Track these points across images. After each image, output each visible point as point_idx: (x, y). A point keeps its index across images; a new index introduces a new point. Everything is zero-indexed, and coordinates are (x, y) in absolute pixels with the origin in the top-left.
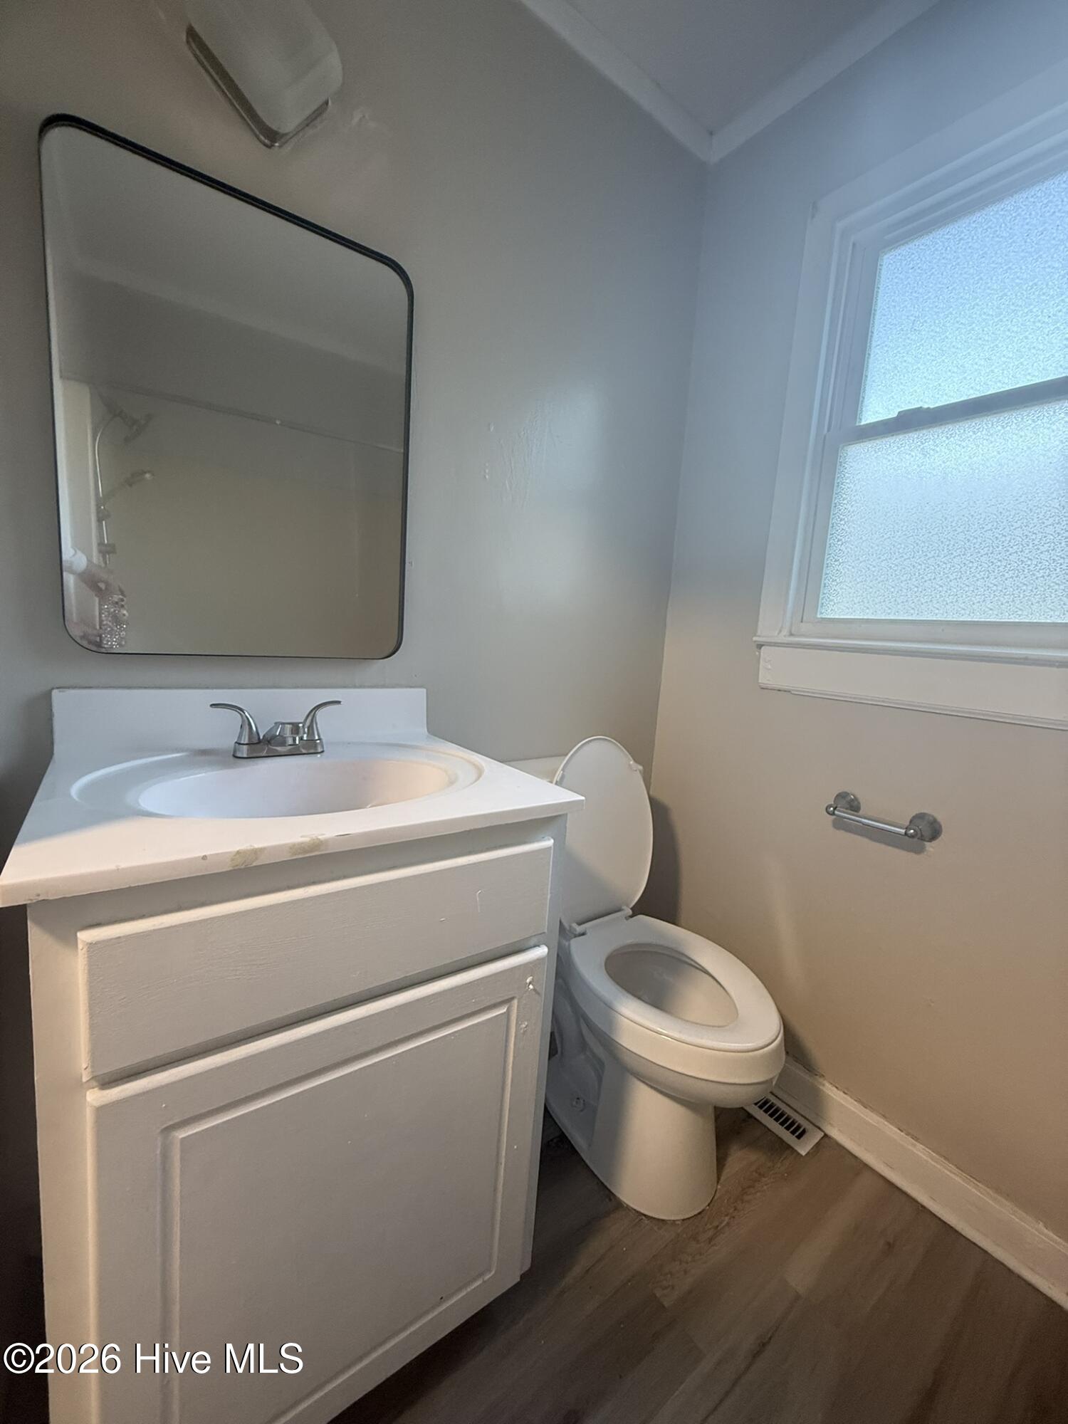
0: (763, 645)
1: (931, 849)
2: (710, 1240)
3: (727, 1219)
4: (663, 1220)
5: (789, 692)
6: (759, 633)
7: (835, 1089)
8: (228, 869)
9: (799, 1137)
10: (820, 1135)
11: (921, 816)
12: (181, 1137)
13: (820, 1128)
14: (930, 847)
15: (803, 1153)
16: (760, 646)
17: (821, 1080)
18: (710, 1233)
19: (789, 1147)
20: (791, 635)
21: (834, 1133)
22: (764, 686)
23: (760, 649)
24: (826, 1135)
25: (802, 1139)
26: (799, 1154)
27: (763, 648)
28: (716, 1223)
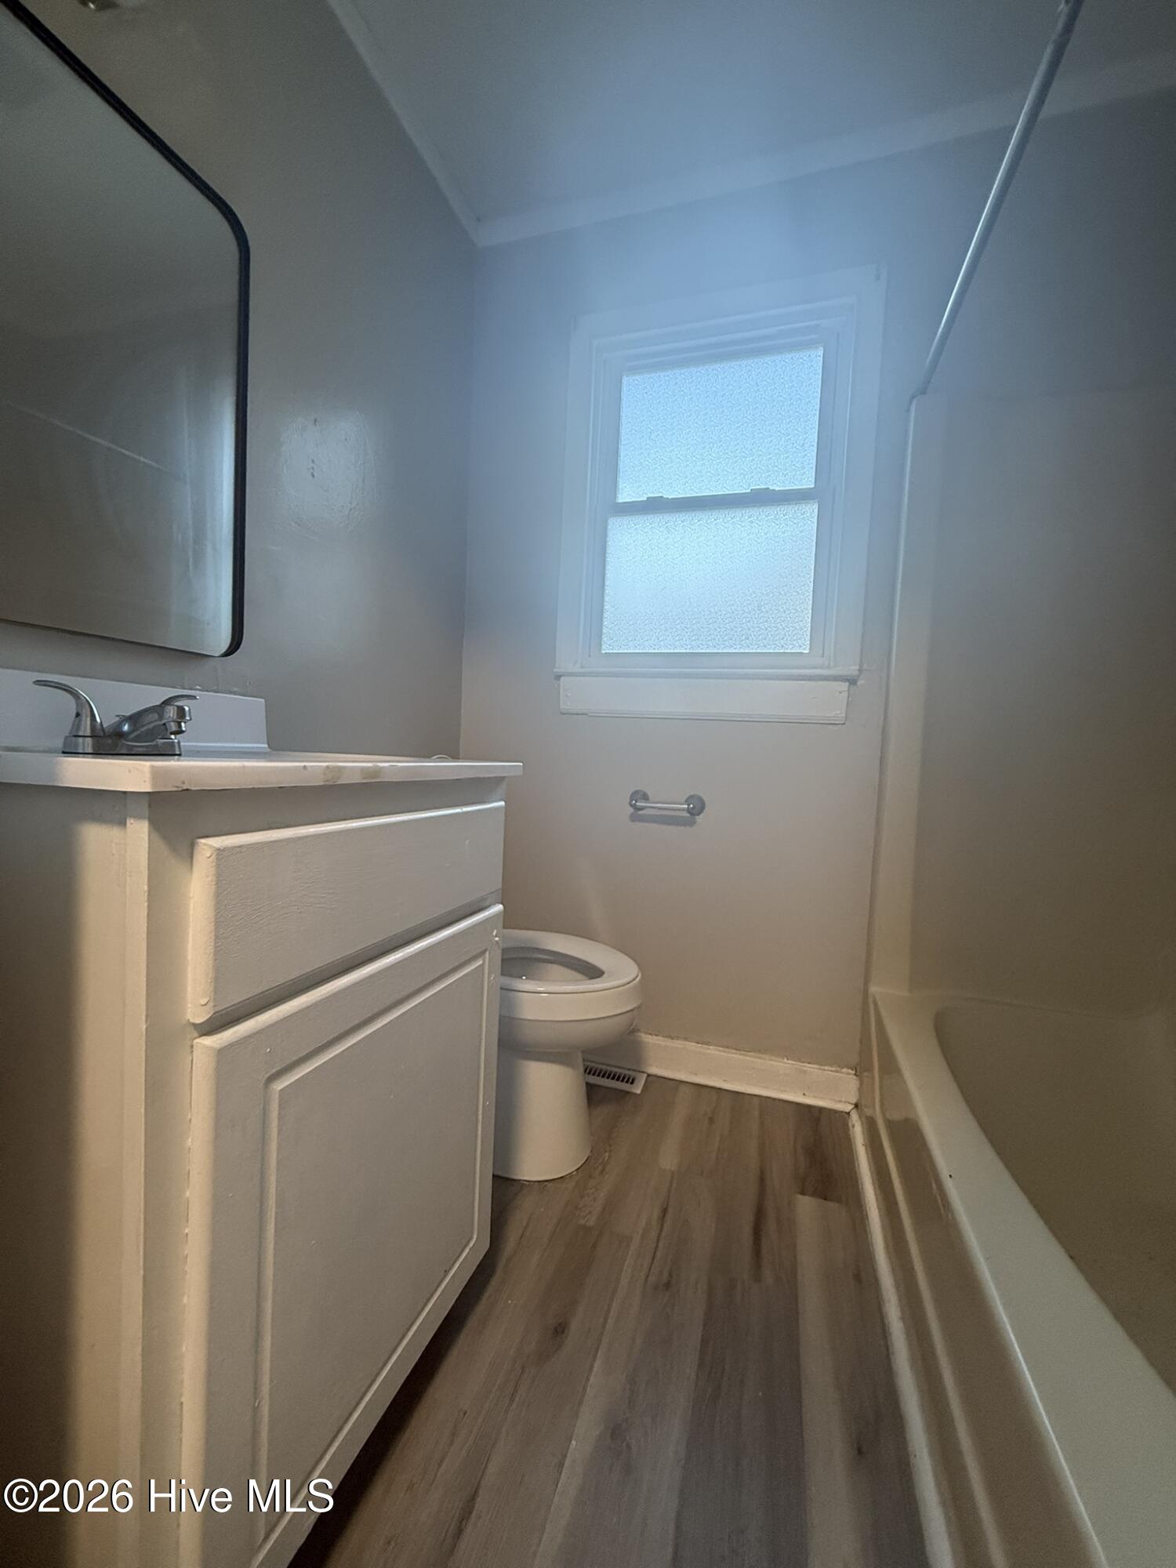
0: (561, 676)
1: (700, 821)
2: (602, 1171)
3: (607, 1154)
4: (562, 1177)
5: (586, 714)
6: (557, 665)
7: (650, 1036)
8: (320, 784)
9: (632, 1083)
10: (646, 1075)
11: (691, 797)
12: (280, 1088)
13: (643, 1072)
14: (699, 819)
15: (639, 1092)
16: (558, 677)
17: (639, 1034)
18: (600, 1168)
19: (628, 1093)
20: (582, 667)
21: (654, 1070)
22: (565, 712)
23: (559, 680)
24: (649, 1075)
25: (634, 1084)
26: (635, 1094)
27: (562, 679)
28: (601, 1161)
